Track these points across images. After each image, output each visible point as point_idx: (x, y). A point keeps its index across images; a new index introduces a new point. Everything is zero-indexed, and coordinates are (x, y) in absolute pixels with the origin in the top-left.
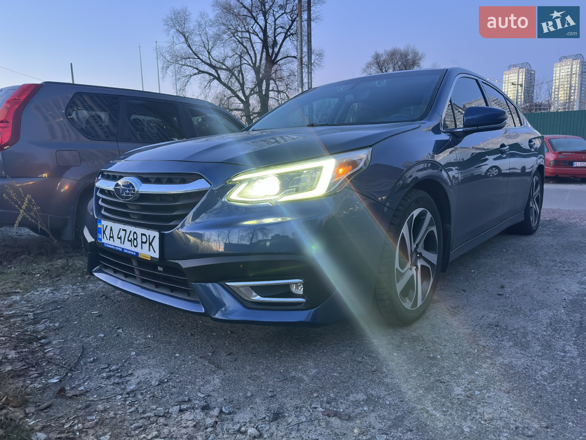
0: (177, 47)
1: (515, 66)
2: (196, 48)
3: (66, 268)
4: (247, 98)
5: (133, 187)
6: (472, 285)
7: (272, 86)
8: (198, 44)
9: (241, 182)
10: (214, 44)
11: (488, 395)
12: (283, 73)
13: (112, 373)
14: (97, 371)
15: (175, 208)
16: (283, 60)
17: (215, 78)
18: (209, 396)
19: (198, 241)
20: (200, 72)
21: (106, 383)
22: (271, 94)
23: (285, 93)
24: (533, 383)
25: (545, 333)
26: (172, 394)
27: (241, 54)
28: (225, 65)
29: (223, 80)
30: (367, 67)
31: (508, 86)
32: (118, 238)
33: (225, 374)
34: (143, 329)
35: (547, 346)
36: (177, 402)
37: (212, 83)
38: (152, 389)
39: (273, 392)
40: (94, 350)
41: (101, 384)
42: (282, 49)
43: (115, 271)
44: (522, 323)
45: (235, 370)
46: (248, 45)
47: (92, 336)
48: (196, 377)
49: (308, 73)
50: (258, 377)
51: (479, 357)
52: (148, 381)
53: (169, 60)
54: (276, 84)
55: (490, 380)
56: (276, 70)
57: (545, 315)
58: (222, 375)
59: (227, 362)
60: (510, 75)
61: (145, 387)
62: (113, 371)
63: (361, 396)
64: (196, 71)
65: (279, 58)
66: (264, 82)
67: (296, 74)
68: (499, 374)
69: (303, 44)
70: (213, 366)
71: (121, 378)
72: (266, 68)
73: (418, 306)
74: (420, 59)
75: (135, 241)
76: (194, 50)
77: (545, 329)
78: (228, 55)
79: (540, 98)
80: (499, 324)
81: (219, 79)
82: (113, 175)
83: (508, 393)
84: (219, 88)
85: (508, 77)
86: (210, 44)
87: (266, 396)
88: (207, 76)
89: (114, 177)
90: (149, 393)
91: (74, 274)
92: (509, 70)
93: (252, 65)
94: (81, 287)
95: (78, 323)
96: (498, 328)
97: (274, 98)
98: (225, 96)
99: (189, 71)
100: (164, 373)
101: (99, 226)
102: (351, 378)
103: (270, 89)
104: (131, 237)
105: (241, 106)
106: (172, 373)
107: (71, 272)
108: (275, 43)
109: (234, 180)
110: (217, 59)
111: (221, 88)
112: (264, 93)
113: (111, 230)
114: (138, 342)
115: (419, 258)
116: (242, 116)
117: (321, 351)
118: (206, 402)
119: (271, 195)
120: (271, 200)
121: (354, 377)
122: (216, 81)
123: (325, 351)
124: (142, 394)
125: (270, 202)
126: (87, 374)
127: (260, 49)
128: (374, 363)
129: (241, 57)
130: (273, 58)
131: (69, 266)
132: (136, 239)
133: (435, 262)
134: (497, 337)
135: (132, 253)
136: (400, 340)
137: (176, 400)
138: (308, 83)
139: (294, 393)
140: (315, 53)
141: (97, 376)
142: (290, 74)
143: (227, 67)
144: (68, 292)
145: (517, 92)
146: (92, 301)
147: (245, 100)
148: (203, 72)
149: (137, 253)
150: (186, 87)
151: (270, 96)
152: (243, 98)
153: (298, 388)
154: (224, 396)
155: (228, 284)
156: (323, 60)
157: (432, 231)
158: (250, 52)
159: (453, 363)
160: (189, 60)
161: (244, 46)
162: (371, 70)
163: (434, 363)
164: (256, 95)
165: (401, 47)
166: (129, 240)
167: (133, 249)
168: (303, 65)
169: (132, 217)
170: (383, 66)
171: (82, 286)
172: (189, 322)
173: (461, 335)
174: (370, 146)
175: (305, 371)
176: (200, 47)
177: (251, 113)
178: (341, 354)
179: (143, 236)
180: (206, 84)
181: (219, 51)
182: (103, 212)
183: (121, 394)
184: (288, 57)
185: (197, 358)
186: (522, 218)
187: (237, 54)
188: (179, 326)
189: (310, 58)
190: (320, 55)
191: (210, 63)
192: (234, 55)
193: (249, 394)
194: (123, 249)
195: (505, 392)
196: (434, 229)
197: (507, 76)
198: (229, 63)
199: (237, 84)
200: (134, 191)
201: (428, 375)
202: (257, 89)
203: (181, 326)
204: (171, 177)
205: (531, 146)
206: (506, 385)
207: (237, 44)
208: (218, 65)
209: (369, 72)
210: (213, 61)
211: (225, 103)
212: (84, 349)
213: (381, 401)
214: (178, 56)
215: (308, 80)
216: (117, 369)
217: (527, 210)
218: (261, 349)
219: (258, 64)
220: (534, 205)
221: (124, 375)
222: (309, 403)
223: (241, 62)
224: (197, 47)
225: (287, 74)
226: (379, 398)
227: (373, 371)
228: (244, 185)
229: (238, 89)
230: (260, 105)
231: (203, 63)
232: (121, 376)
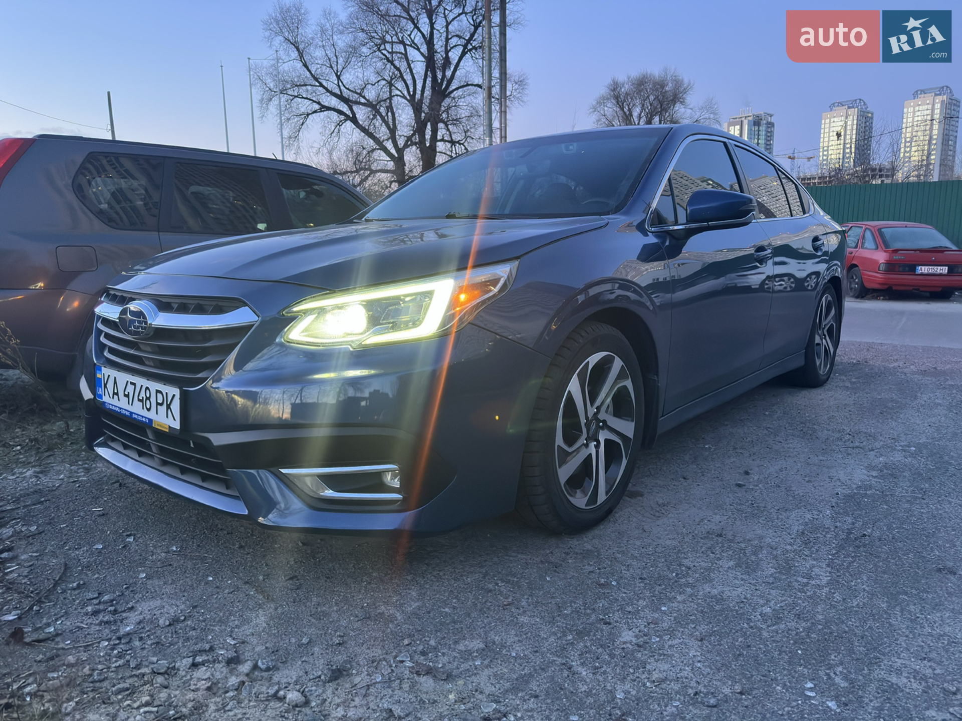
0: (286, 67)
1: (841, 104)
2: (317, 69)
3: (65, 436)
4: (400, 151)
5: (145, 317)
6: (700, 469)
7: (441, 132)
8: (319, 62)
9: (306, 312)
10: (347, 62)
11: (670, 642)
12: (461, 111)
13: (102, 607)
14: (79, 603)
15: (205, 352)
16: (460, 90)
17: (347, 118)
18: (243, 642)
19: (249, 403)
20: (324, 108)
21: (90, 621)
22: (440, 146)
23: (463, 144)
24: (745, 625)
25: (789, 547)
26: (188, 639)
27: (392, 79)
28: (364, 97)
29: (361, 123)
30: (599, 103)
31: (829, 137)
32: (125, 395)
33: (276, 609)
34: (167, 536)
35: (787, 568)
36: (192, 652)
37: (343, 126)
38: (159, 631)
39: (343, 636)
40: (82, 570)
41: (82, 622)
42: (458, 72)
43: (126, 447)
44: (759, 532)
45: (294, 602)
46: (403, 66)
47: (84, 546)
48: (230, 614)
49: (501, 112)
50: (326, 614)
51: (676, 584)
52: (157, 619)
53: (272, 87)
54: (448, 130)
55: (682, 620)
56: (449, 108)
57: (796, 520)
58: (271, 610)
59: (284, 591)
60: (832, 120)
61: (147, 629)
62: (105, 602)
63: (477, 644)
64: (317, 107)
65: (454, 88)
66: (429, 126)
67: (482, 113)
68: (697, 611)
69: (493, 64)
70: (261, 597)
71: (114, 615)
72: (431, 102)
73: (599, 502)
74: (685, 91)
75: (148, 401)
76: (313, 72)
77: (792, 541)
78: (370, 82)
79: (880, 157)
80: (724, 532)
81: (354, 120)
82: (122, 296)
83: (701, 640)
84: (354, 136)
85: (830, 123)
86: (339, 62)
87: (330, 643)
88: (335, 116)
89: (122, 299)
90: (152, 637)
91: (75, 447)
92: (831, 110)
93: (408, 97)
94: (84, 468)
95: (67, 526)
96: (720, 539)
97: (445, 153)
98: (364, 148)
99: (305, 106)
100: (183, 607)
101: (99, 376)
102: (469, 615)
103: (439, 138)
104: (143, 395)
105: (391, 165)
106: (195, 607)
107: (72, 443)
108: (447, 61)
109: (295, 309)
110: (351, 87)
111: (357, 135)
112: (428, 145)
113: (115, 382)
114: (154, 557)
115: (602, 428)
116: (391, 182)
117: (435, 573)
118: (236, 652)
119: (355, 332)
120: (352, 341)
121: (474, 614)
122: (349, 124)
123: (441, 574)
124: (141, 639)
125: (350, 345)
126: (64, 607)
127: (423, 73)
128: (512, 591)
129: (390, 84)
130: (444, 87)
131: (70, 434)
132: (148, 399)
133: (630, 434)
134: (713, 553)
135: (144, 419)
136: (564, 555)
137: (191, 649)
138: (501, 130)
139: (376, 638)
140: (512, 79)
141: (79, 610)
142: (472, 113)
143: (368, 100)
144: (62, 476)
145: (844, 146)
146: (97, 490)
147: (396, 156)
148: (328, 109)
149: (151, 420)
150: (301, 134)
151: (438, 149)
152: (393, 151)
153: (383, 632)
154: (266, 643)
155: (283, 471)
156: (527, 92)
157: (625, 387)
158: (405, 78)
159: (632, 593)
160: (304, 88)
161: (395, 67)
162: (606, 108)
163: (604, 593)
164: (414, 148)
165: (655, 71)
166: (139, 400)
167: (145, 413)
168: (493, 100)
169: (147, 362)
170: (625, 101)
171: (86, 466)
172: (241, 526)
173: (659, 549)
174: (517, 258)
175: (401, 605)
176: (324, 67)
177: (407, 177)
178: (465, 578)
179: (158, 394)
180: (333, 128)
181: (354, 74)
182: (106, 354)
183: (109, 640)
184: (468, 85)
185: (240, 583)
186: (799, 362)
187: (384, 79)
188: (225, 532)
189: (503, 87)
190: (521, 83)
191: (339, 93)
192: (378, 81)
193: (305, 640)
194: (132, 413)
195: (696, 639)
196: (628, 383)
197: (827, 121)
198: (371, 94)
199: (384, 129)
200: (146, 323)
201: (588, 611)
202: (416, 138)
203: (228, 534)
204: (201, 302)
205: (816, 249)
206: (703, 628)
207: (384, 63)
208: (354, 97)
209: (602, 112)
210: (345, 90)
211: (364, 160)
212: (66, 567)
213: (504, 652)
214: (287, 82)
215: (501, 124)
216: (112, 601)
217: (810, 349)
218: (343, 570)
219: (418, 96)
220: (824, 341)
221: (120, 610)
222: (394, 654)
223: (390, 92)
224: (319, 66)
225: (467, 114)
226: (503, 646)
227: (506, 605)
228: (310, 319)
229: (386, 137)
230: (421, 163)
231: (329, 94)
232: (115, 610)
